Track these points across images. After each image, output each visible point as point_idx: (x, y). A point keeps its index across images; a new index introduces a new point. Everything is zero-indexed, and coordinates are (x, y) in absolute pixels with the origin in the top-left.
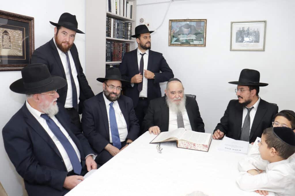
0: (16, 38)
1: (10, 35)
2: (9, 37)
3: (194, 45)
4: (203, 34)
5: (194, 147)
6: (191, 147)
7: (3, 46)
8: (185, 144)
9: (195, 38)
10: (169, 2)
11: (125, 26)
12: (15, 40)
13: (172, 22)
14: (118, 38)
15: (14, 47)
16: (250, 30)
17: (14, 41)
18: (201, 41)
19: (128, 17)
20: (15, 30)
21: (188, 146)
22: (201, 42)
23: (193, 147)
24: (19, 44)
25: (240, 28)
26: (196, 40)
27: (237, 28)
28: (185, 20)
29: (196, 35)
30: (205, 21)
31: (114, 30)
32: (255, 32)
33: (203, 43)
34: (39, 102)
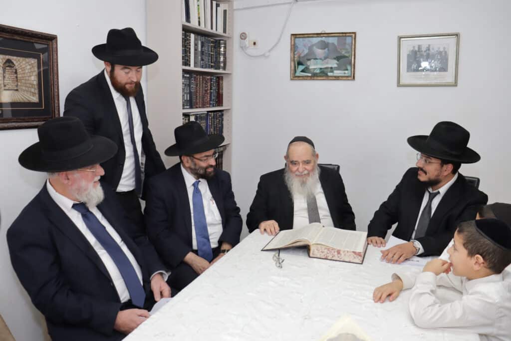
0: (27, 71)
1: (17, 67)
2: (14, 71)
3: (335, 77)
4: (350, 58)
5: (339, 255)
6: (333, 257)
7: (5, 86)
8: (323, 251)
9: (336, 66)
10: (290, 3)
11: (215, 47)
12: (26, 75)
13: (295, 38)
14: (203, 68)
15: (24, 88)
16: (431, 49)
17: (23, 77)
18: (347, 70)
19: (220, 31)
20: (24, 58)
21: (328, 255)
22: (346, 72)
23: (336, 256)
24: (32, 82)
25: (414, 47)
26: (337, 69)
27: (408, 46)
28: (318, 35)
29: (338, 60)
30: (354, 35)
31: (195, 54)
32: (440, 53)
33: (349, 74)
34: (70, 184)
